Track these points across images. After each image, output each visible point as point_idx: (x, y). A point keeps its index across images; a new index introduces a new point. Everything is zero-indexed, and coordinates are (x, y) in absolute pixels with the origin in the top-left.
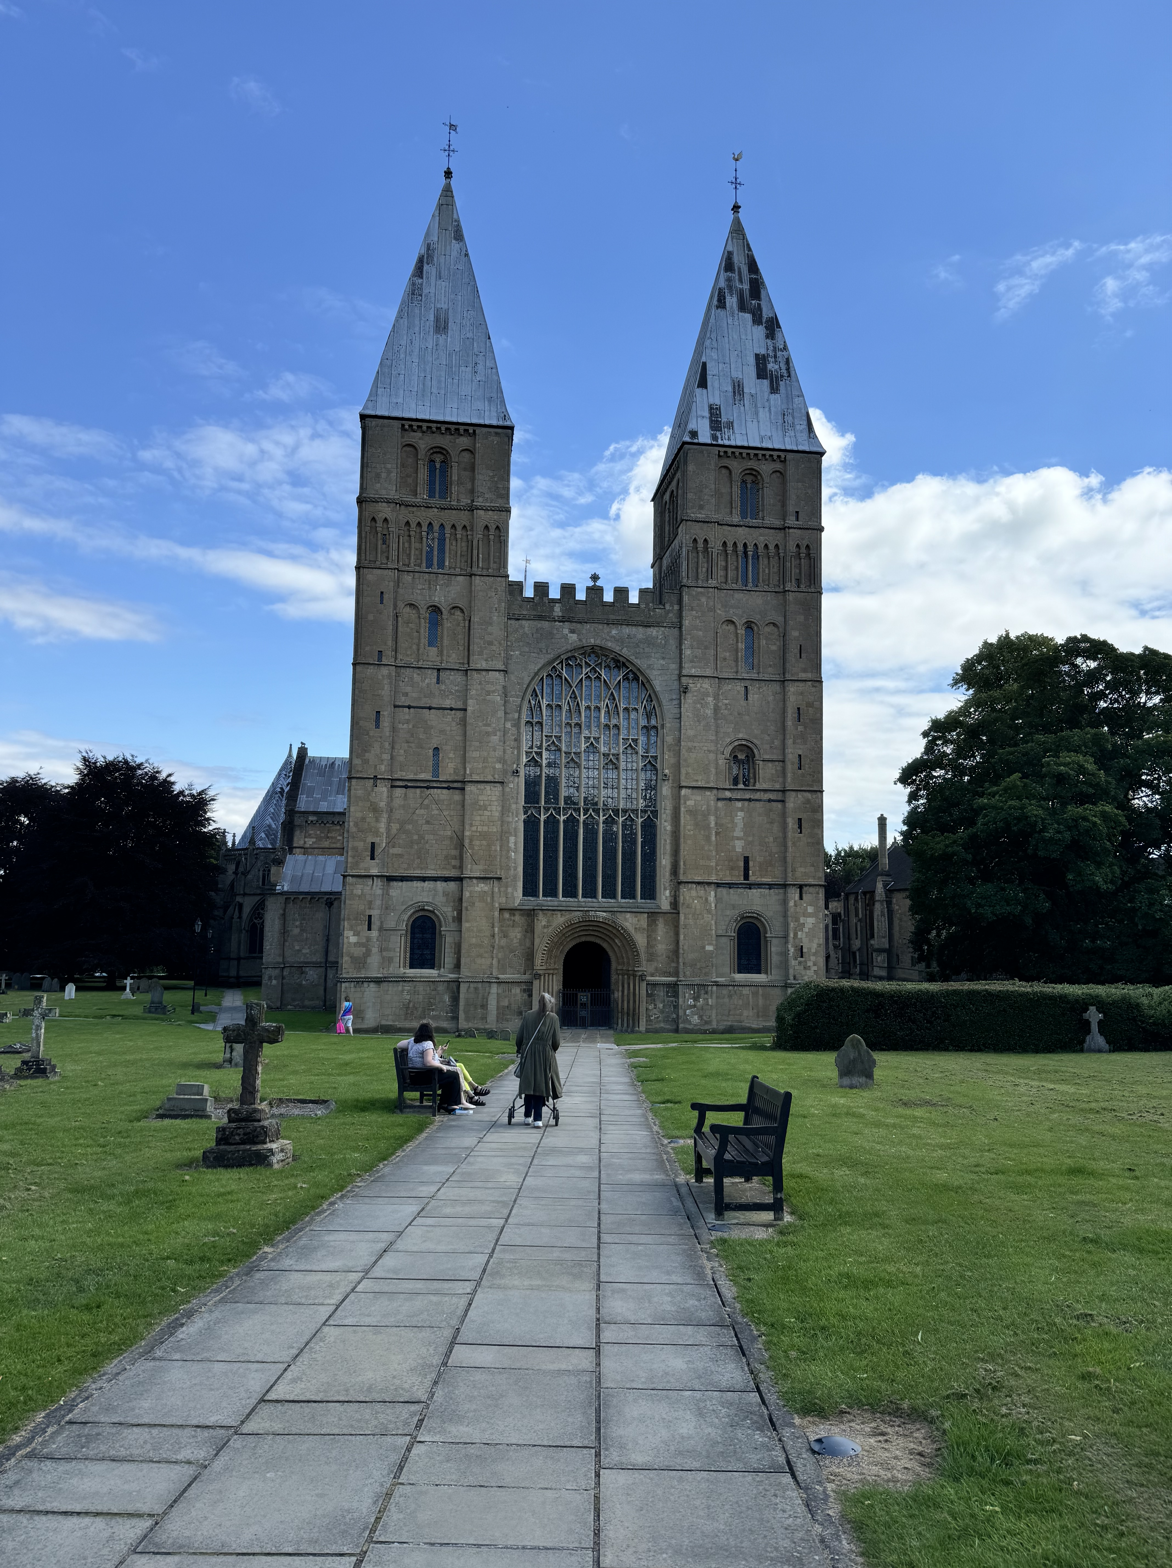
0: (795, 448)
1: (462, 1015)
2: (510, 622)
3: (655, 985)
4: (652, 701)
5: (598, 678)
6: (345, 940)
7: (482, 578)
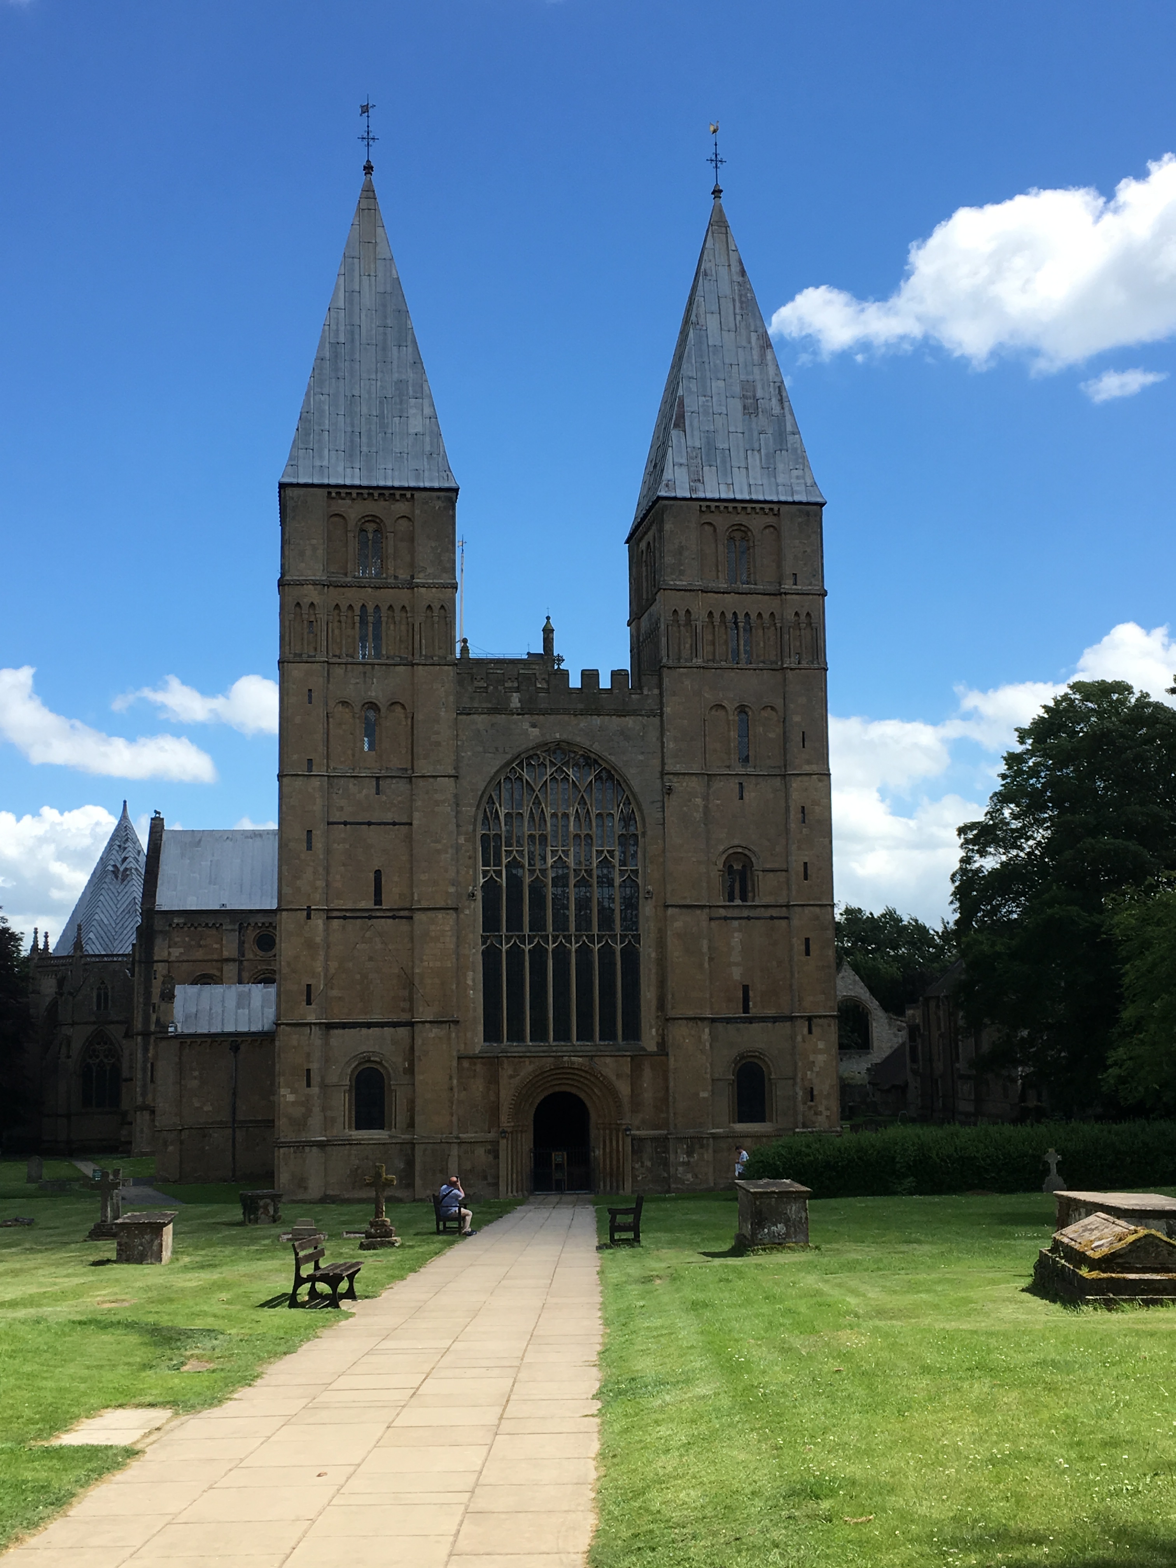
0: (790, 499)
1: (418, 1182)
2: (460, 717)
3: (641, 1140)
4: (630, 804)
5: (566, 779)
6: (282, 1099)
7: (426, 667)
